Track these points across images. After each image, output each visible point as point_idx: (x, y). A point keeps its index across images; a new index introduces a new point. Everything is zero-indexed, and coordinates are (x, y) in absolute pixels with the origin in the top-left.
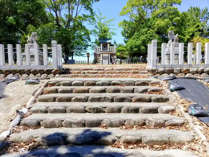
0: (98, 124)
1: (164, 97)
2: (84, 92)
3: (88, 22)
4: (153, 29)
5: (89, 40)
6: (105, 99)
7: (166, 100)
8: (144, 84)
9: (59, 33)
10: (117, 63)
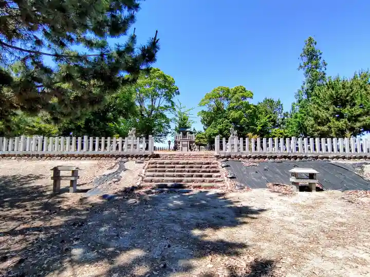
0: (181, 181)
1: (217, 170)
2: (172, 167)
3: (168, 112)
4: (228, 120)
5: (170, 127)
6: (184, 171)
7: (218, 172)
8: (208, 163)
9: (143, 122)
10: (196, 149)
